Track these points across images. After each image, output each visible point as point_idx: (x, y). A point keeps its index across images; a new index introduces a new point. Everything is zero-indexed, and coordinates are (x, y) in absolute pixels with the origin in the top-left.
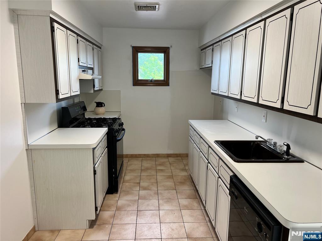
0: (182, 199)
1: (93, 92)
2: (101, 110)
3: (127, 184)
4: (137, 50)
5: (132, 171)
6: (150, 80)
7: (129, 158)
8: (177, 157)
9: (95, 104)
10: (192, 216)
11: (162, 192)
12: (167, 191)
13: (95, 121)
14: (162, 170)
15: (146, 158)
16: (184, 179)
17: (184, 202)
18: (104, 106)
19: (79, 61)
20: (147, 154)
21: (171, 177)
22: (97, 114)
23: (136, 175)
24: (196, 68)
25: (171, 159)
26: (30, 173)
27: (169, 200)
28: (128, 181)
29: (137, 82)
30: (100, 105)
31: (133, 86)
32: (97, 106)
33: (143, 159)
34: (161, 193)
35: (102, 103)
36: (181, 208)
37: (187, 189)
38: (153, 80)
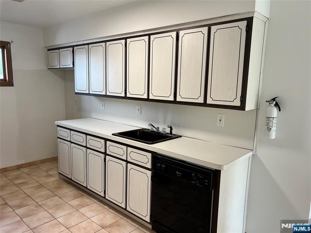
0: (71, 200)
8: (30, 166)
10: (92, 211)
11: (44, 202)
12: (48, 200)
14: (23, 183)
16: (57, 184)
17: (75, 202)
21: (41, 186)
24: (43, 67)
25: (25, 170)
27: (58, 207)
34: (43, 204)
36: (77, 208)
37: (68, 191)
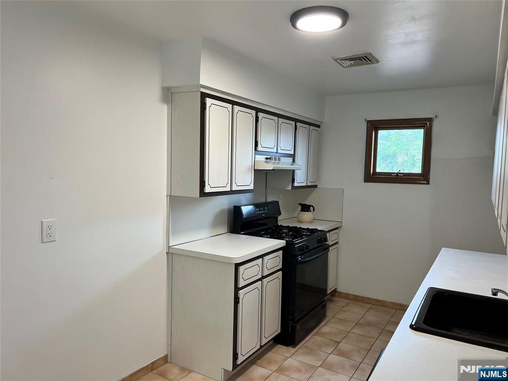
1: (290, 189)
2: (307, 216)
3: (319, 338)
4: (375, 126)
5: (342, 321)
6: (394, 173)
7: (351, 300)
9: (300, 208)
11: (367, 368)
13: (286, 230)
15: (378, 307)
18: (314, 210)
19: (256, 145)
20: (382, 301)
22: (300, 222)
23: (341, 328)
26: (168, 284)
28: (323, 335)
29: (372, 176)
30: (306, 208)
31: (364, 182)
32: (301, 211)
33: (374, 307)
34: (363, 370)
35: (310, 206)
38: (400, 173)
